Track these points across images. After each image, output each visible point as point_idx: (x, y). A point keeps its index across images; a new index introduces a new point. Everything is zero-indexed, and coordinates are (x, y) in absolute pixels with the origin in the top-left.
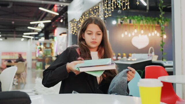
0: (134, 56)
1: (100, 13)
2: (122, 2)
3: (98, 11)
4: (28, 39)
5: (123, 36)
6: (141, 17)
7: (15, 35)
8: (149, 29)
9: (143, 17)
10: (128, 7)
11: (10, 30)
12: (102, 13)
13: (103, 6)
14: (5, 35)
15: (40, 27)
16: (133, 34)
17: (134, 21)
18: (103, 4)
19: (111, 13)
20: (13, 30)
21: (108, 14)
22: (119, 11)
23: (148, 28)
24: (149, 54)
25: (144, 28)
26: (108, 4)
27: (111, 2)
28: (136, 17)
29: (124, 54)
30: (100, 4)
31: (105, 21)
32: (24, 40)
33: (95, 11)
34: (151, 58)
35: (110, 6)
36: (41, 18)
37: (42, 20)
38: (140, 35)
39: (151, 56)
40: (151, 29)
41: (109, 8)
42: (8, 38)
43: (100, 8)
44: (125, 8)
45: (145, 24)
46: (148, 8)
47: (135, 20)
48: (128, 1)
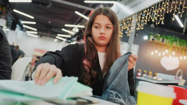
0: (160, 76)
1: (132, 25)
2: (157, 17)
3: (131, 23)
4: (61, 40)
5: (152, 53)
6: (176, 38)
7: (49, 35)
8: (181, 52)
9: (178, 39)
10: (162, 22)
11: (46, 29)
12: (135, 25)
13: (137, 18)
14: (41, 33)
15: (75, 31)
16: (164, 54)
17: (167, 41)
18: (137, 16)
19: (143, 27)
20: (49, 29)
21: (140, 26)
22: (152, 25)
23: (180, 50)
24: (177, 76)
25: (176, 50)
26: (142, 16)
27: (146, 15)
28: (170, 37)
29: (151, 73)
30: (134, 16)
31: (137, 34)
32: (57, 41)
33: (128, 22)
34: (178, 81)
35: (144, 19)
36: (76, 22)
37: (77, 24)
38: (170, 56)
39: (178, 79)
40: (183, 53)
41: (142, 21)
42: (43, 37)
43: (133, 20)
44: (159, 23)
45: (178, 46)
46: (184, 31)
47: (168, 39)
48: (163, 16)
